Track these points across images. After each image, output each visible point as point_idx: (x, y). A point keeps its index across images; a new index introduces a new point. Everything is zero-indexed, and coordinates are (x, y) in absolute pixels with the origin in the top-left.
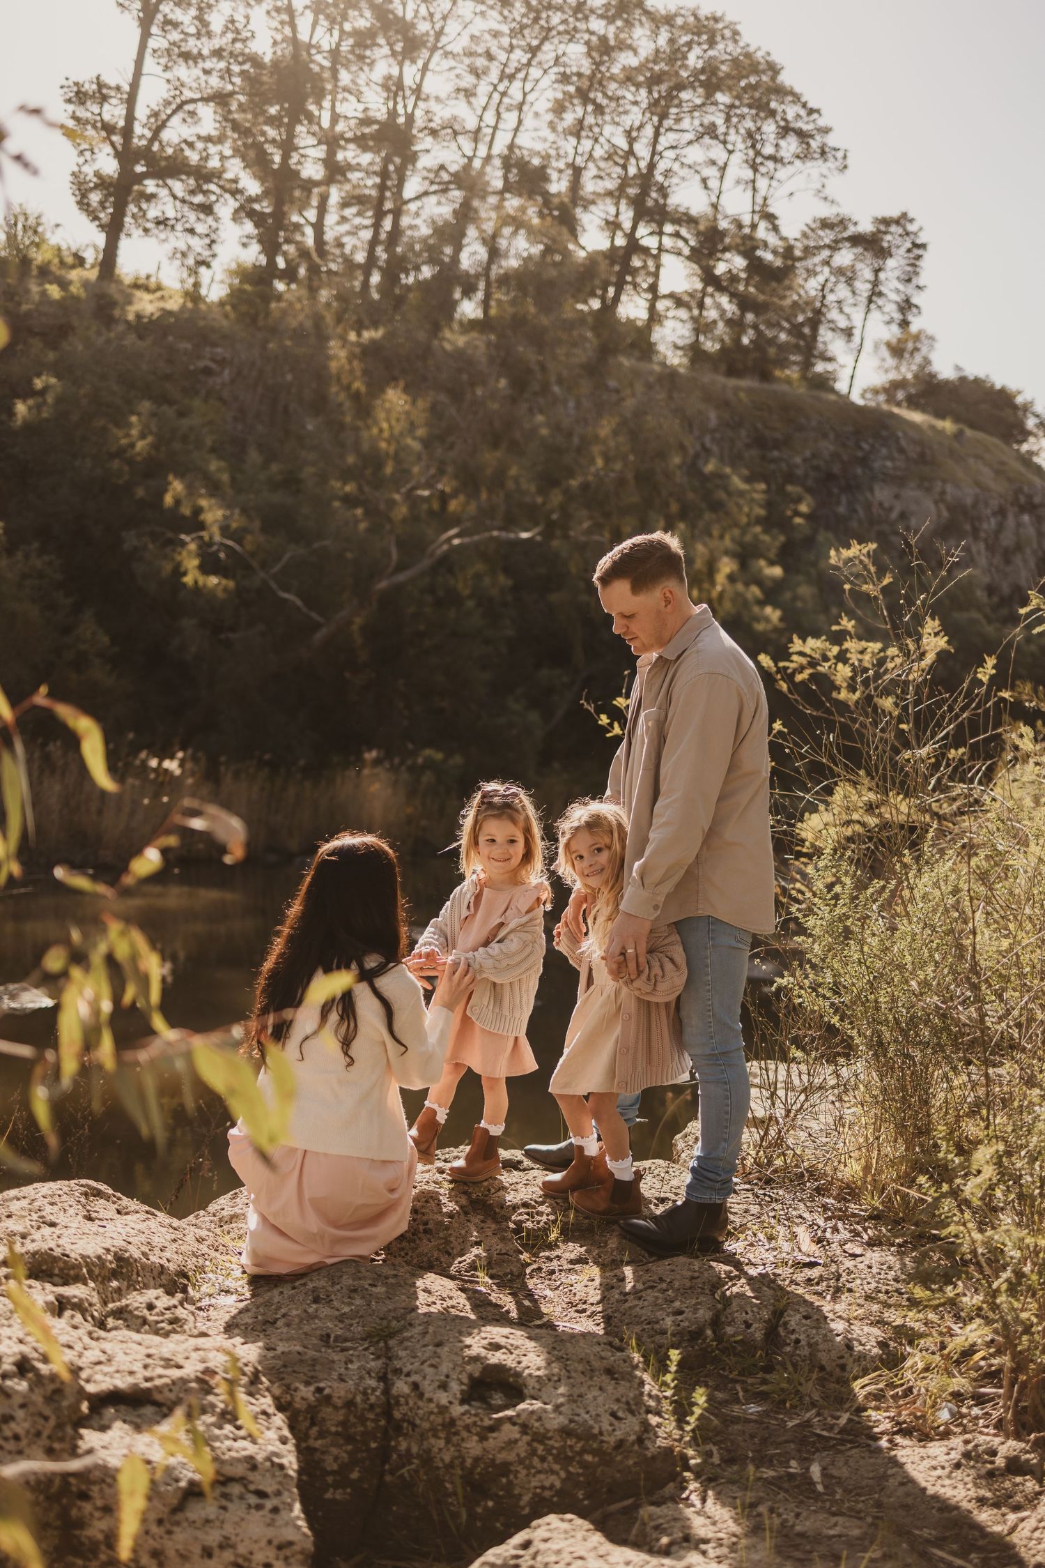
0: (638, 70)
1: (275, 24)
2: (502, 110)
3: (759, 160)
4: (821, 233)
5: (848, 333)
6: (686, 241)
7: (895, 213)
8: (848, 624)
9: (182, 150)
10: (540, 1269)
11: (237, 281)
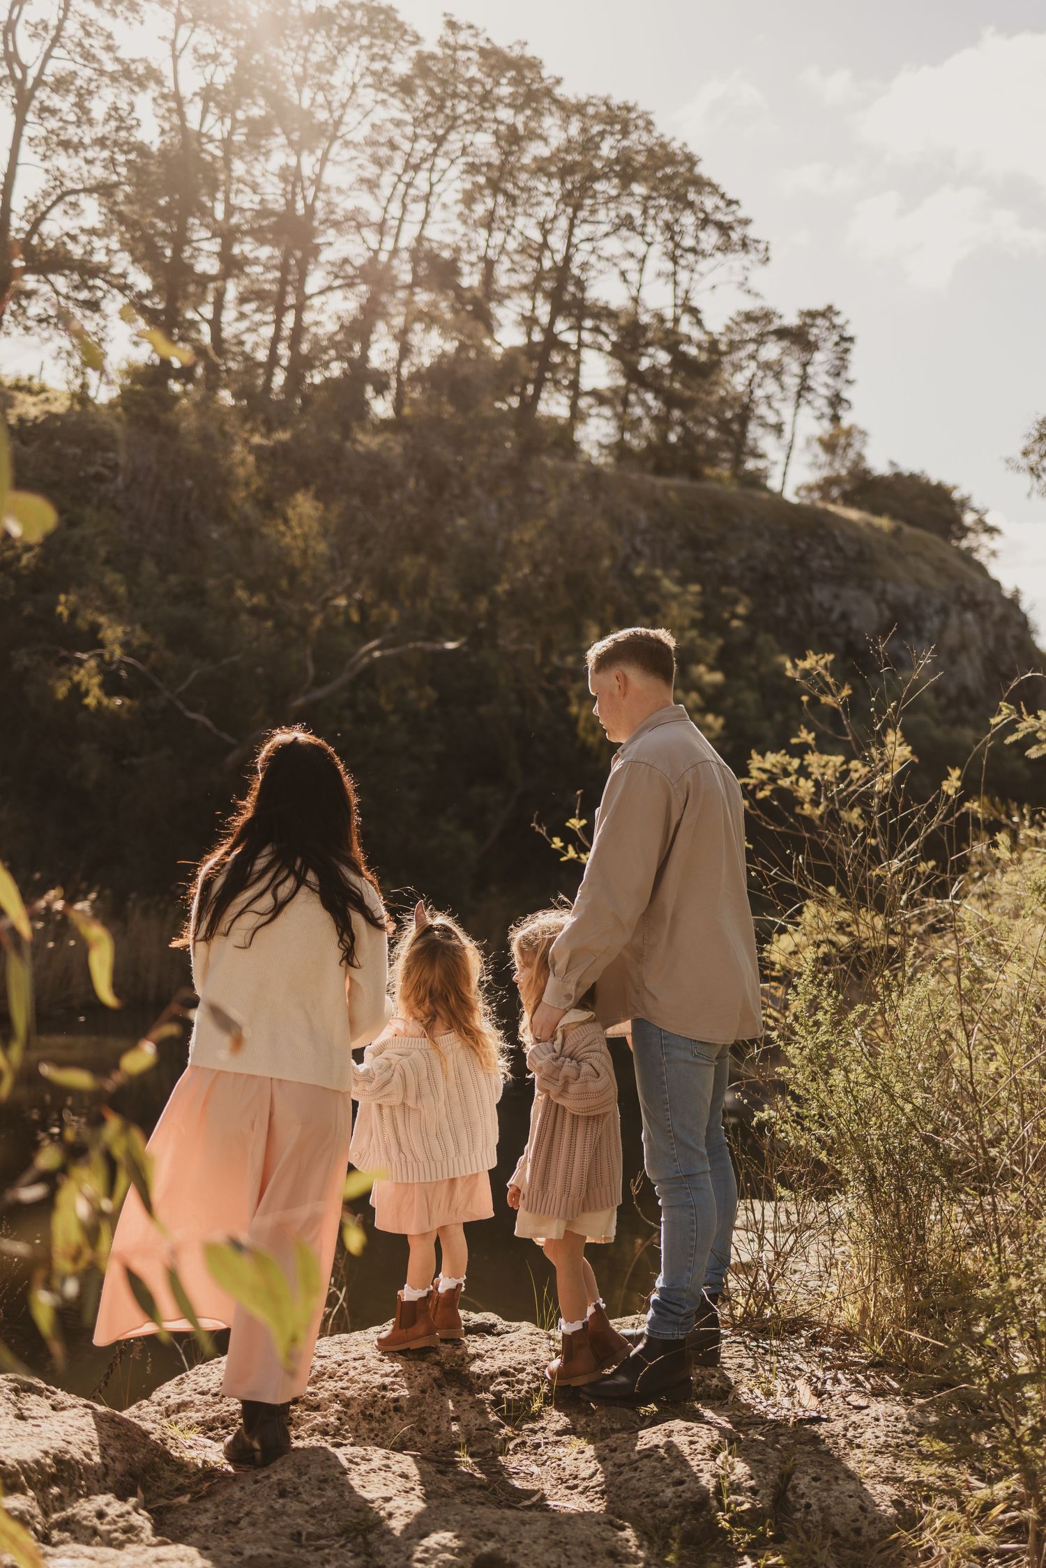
0: (549, 160)
1: (161, 112)
2: (408, 200)
3: (679, 252)
4: (746, 326)
5: (778, 429)
6: (606, 336)
7: (820, 306)
8: (806, 736)
9: (64, 244)
10: (524, 1443)
11: (128, 382)
